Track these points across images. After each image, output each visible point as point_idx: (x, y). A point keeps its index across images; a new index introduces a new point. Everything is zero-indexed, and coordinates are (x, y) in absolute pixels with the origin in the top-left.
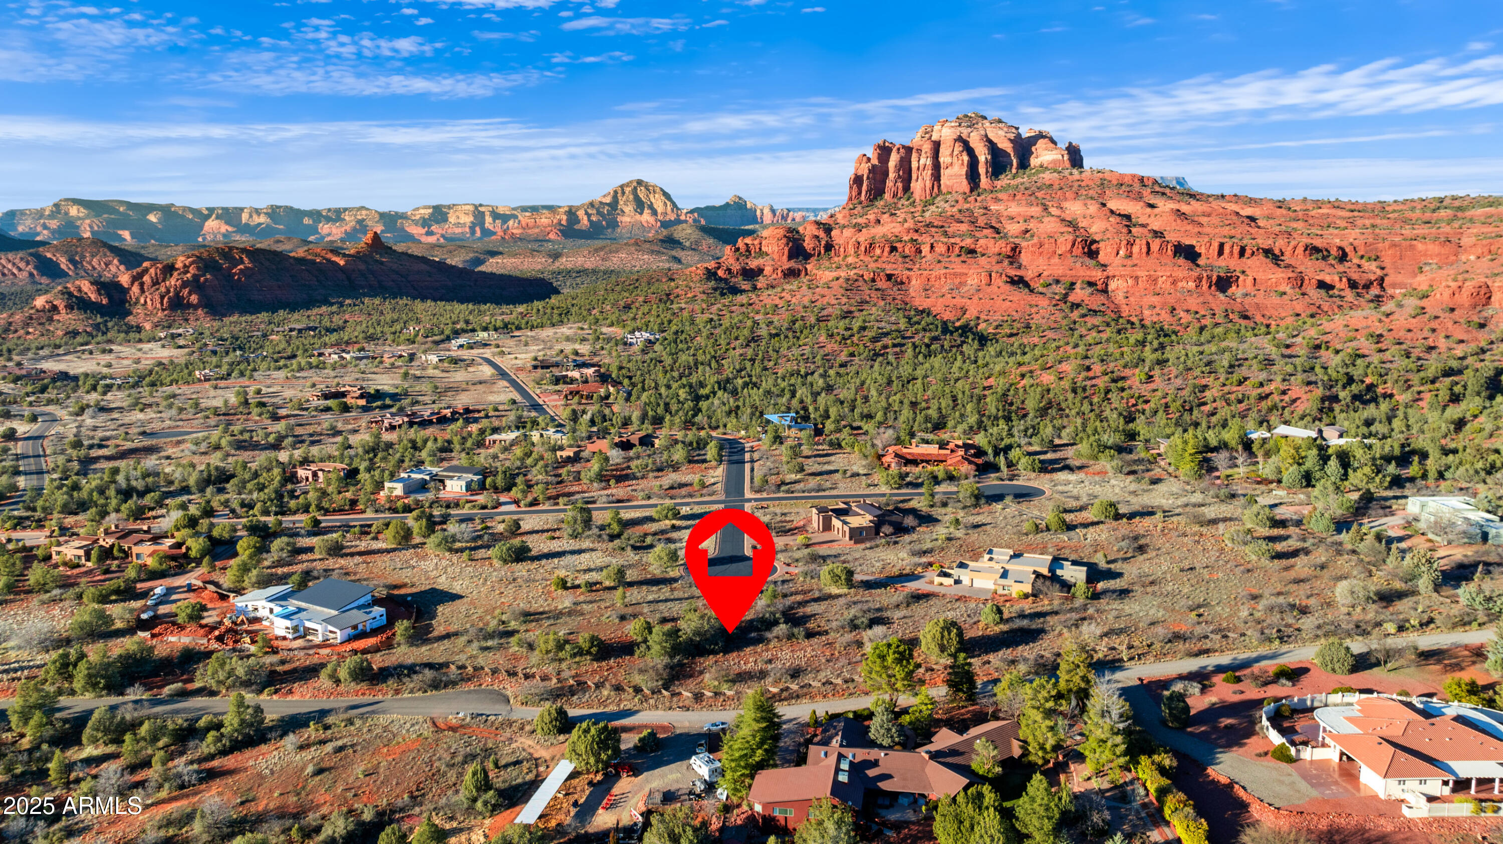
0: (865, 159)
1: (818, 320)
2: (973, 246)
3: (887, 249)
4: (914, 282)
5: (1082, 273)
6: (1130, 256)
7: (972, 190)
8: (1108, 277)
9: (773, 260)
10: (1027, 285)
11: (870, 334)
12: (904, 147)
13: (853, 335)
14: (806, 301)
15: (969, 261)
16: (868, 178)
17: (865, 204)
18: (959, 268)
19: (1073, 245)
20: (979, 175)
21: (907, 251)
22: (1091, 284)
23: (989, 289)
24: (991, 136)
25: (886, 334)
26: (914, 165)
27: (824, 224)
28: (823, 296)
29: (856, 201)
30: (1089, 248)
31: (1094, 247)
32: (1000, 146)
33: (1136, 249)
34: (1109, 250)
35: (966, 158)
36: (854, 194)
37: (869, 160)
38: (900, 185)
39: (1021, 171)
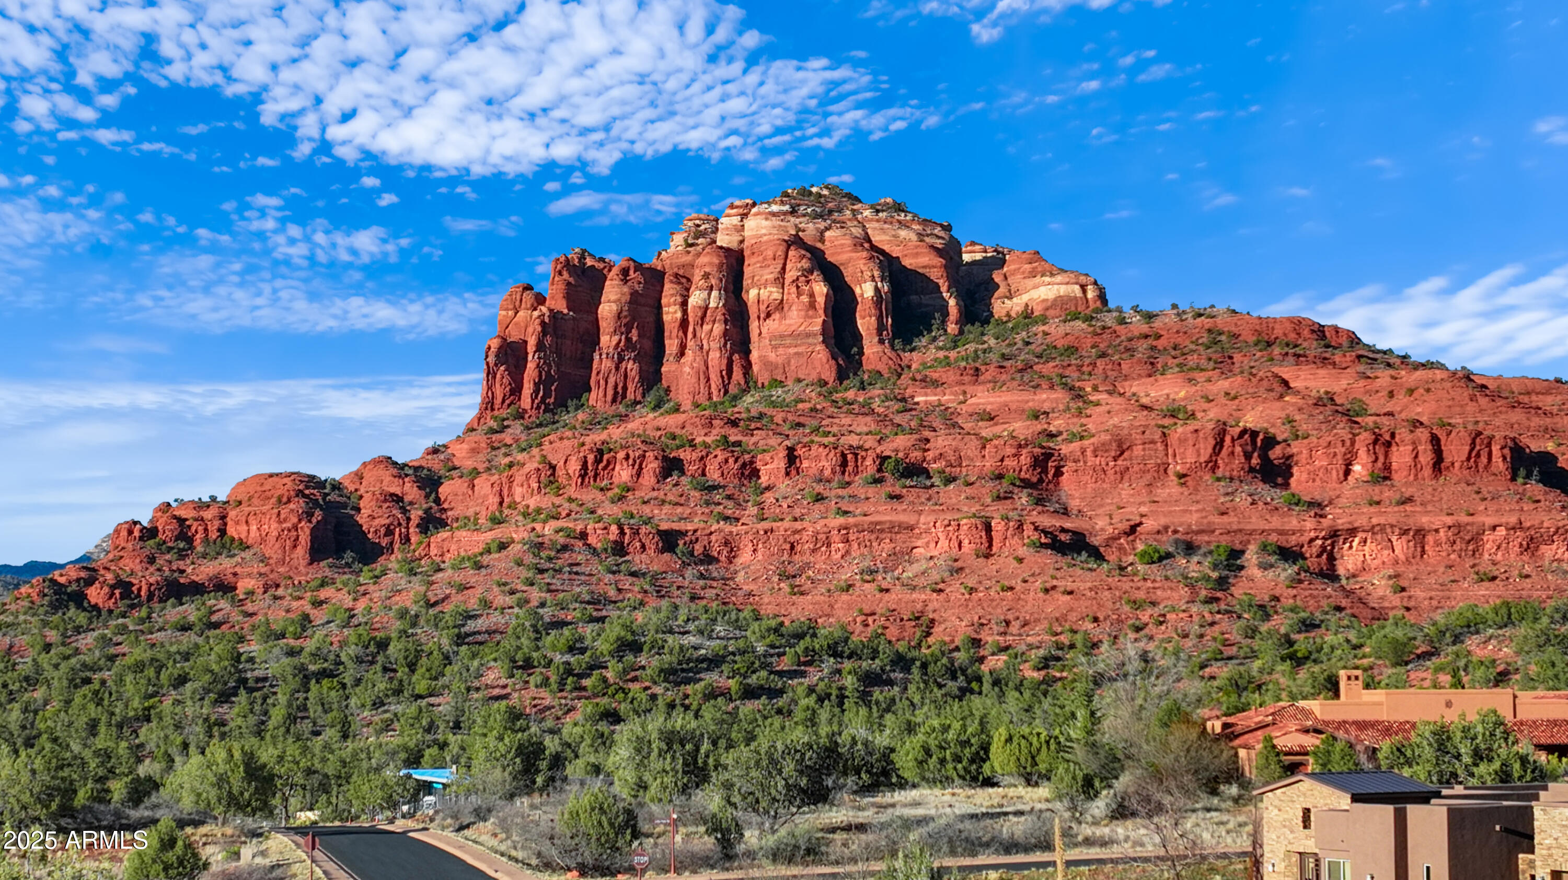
0: (528, 297)
1: (460, 639)
2: (916, 455)
3: (652, 466)
4: (745, 556)
5: (1256, 522)
6: (1383, 475)
7: (842, 376)
8: (1334, 534)
9: (264, 560)
10: (1096, 554)
11: (650, 662)
12: (639, 267)
13: (597, 665)
14: (409, 600)
15: (911, 496)
16: (540, 347)
17: (532, 417)
18: (886, 514)
19: (1219, 445)
20: (857, 338)
21: (714, 475)
22: (1288, 554)
23: (991, 567)
24: (877, 238)
25: (714, 662)
26: (671, 313)
27: (416, 469)
28: (464, 588)
29: (504, 413)
30: (1264, 457)
31: (1276, 453)
32: (907, 262)
33: (1400, 457)
34: (1321, 462)
35: (820, 289)
36: (499, 392)
37: (540, 299)
38: (631, 367)
39: (973, 330)
